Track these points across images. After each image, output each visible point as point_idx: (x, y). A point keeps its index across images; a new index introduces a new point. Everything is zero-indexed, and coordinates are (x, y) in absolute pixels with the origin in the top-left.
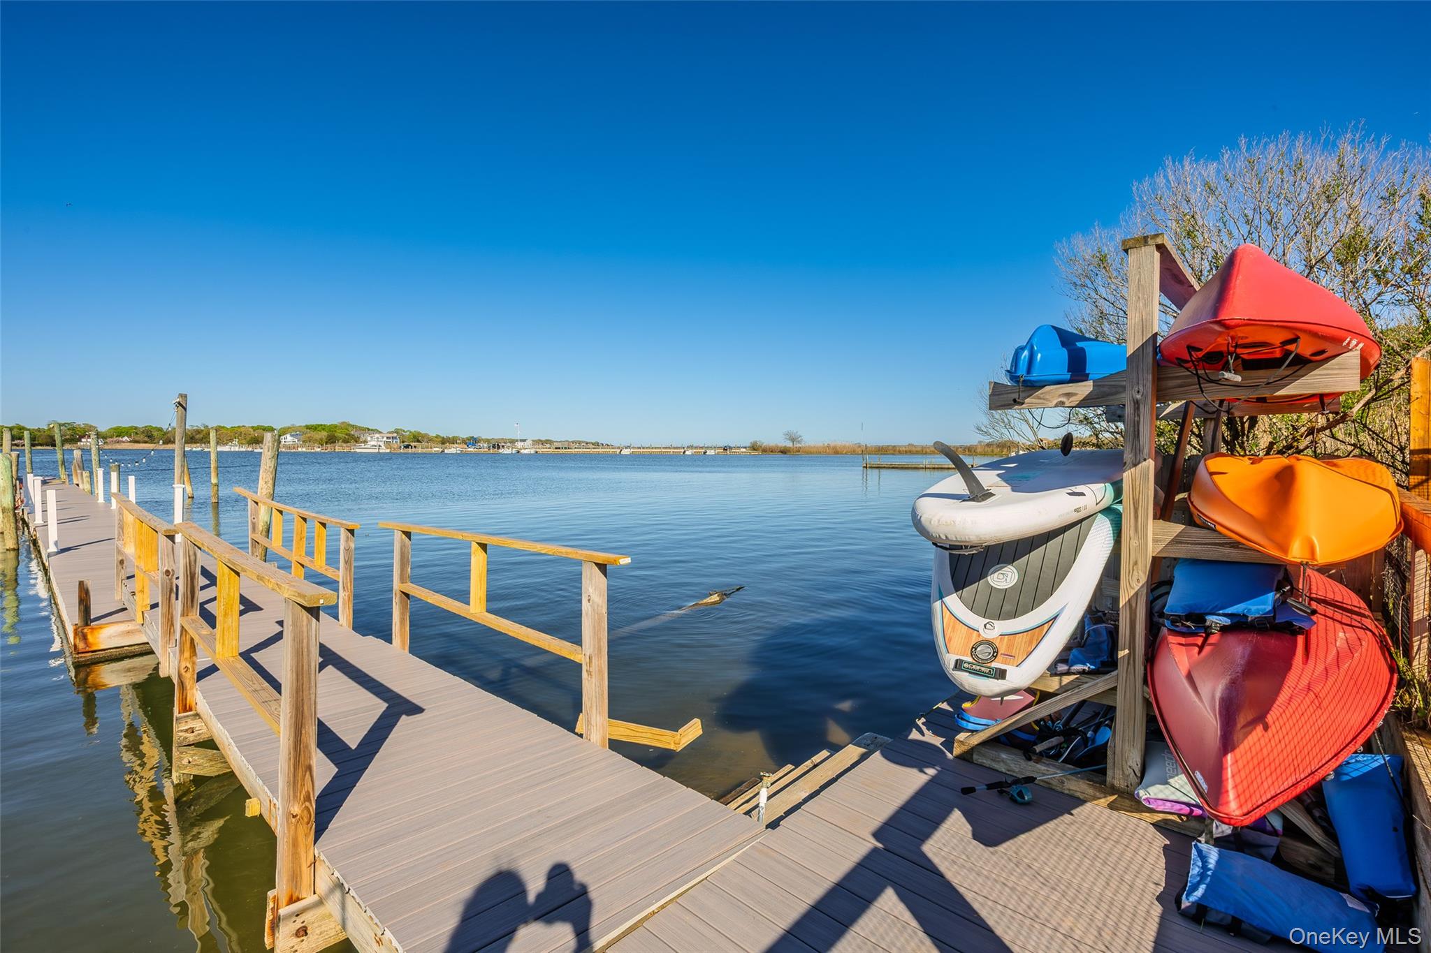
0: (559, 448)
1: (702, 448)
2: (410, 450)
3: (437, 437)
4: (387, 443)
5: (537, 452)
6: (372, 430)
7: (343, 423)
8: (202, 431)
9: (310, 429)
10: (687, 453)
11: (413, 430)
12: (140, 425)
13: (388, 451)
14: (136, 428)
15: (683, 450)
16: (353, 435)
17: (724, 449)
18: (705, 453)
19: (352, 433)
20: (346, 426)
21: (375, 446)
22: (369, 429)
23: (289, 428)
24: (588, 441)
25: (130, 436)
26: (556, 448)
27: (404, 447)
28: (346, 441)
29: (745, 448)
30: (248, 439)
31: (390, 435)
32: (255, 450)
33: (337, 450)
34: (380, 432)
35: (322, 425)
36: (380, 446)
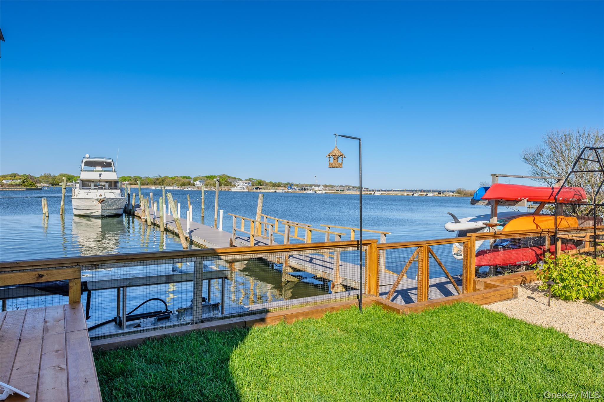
0: (339, 191)
1: (424, 191)
2: (259, 191)
3: (271, 183)
4: (247, 187)
5: (326, 193)
6: (237, 179)
7: (224, 175)
8: (159, 179)
9: (208, 178)
10: (415, 195)
11: (258, 179)
12: (132, 176)
13: (247, 191)
14: (130, 177)
15: (412, 193)
16: (229, 182)
17: (439, 193)
18: (426, 195)
19: (228, 180)
20: (225, 177)
21: (241, 188)
22: (236, 178)
23: (198, 177)
24: (354, 186)
25: (128, 181)
26: (337, 191)
27: (256, 189)
28: (226, 185)
29: (453, 192)
30: (180, 183)
31: (247, 182)
32: (185, 189)
33: (222, 190)
34: (241, 180)
35: (213, 176)
36: (244, 188)
